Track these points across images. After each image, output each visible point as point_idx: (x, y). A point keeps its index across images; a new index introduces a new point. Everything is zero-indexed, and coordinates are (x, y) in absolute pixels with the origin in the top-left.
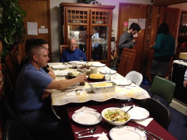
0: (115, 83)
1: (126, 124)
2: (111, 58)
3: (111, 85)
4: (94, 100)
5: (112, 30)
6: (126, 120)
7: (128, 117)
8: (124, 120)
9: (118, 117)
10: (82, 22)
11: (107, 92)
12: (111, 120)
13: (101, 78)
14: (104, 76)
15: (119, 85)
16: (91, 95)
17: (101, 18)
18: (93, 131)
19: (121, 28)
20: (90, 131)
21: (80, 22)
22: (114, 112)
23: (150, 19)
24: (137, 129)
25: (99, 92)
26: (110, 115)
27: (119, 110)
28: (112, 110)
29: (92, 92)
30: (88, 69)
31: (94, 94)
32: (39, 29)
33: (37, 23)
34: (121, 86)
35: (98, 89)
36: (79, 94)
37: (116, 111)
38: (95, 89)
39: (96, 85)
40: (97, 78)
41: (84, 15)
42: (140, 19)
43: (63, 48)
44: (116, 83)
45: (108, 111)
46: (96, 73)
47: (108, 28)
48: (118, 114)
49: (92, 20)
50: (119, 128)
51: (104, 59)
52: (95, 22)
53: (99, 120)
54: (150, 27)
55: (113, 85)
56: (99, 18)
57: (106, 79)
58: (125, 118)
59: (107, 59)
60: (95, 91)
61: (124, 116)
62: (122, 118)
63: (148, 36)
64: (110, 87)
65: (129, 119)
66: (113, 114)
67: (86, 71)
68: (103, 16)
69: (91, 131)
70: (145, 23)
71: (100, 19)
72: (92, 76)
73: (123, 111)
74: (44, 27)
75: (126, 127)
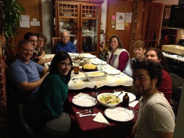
0: (106, 73)
1: (118, 106)
2: (100, 50)
3: (103, 74)
4: (89, 87)
5: (101, 23)
6: (117, 103)
7: (119, 100)
8: (116, 103)
9: (111, 100)
10: (73, 15)
11: (100, 80)
12: (106, 103)
13: (94, 68)
14: (96, 67)
15: (110, 75)
16: (86, 83)
17: (91, 11)
18: (91, 111)
19: (109, 21)
20: (88, 111)
21: (71, 15)
22: (107, 97)
23: (136, 13)
24: (126, 109)
25: (93, 80)
26: (104, 99)
27: (112, 95)
28: (106, 95)
29: (87, 80)
30: (81, 60)
31: (88, 82)
32: (31, 22)
33: (29, 16)
34: (112, 75)
35: (92, 78)
36: (76, 82)
37: (109, 96)
38: (90, 78)
39: (90, 74)
40: (90, 68)
41: (74, 9)
42: (127, 13)
43: (55, 40)
44: (108, 73)
45: (103, 96)
46: (89, 64)
47: (97, 21)
48: (111, 98)
49: (82, 14)
50: (112, 109)
51: (94, 51)
52: (85, 15)
53: (95, 103)
54: (136, 20)
55: (105, 74)
56: (89, 11)
57: (98, 69)
58: (116, 101)
59: (96, 51)
60: (90, 79)
61: (116, 99)
62: (114, 101)
63: (134, 29)
64: (103, 76)
65: (120, 102)
66: (107, 98)
67: (79, 62)
68: (93, 10)
69: (90, 111)
70: (131, 16)
71: (90, 13)
72: (85, 67)
73: (114, 95)
74: (35, 20)
75: (117, 108)
